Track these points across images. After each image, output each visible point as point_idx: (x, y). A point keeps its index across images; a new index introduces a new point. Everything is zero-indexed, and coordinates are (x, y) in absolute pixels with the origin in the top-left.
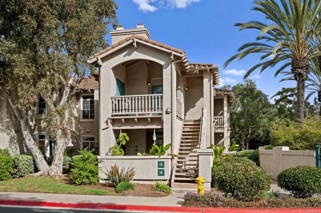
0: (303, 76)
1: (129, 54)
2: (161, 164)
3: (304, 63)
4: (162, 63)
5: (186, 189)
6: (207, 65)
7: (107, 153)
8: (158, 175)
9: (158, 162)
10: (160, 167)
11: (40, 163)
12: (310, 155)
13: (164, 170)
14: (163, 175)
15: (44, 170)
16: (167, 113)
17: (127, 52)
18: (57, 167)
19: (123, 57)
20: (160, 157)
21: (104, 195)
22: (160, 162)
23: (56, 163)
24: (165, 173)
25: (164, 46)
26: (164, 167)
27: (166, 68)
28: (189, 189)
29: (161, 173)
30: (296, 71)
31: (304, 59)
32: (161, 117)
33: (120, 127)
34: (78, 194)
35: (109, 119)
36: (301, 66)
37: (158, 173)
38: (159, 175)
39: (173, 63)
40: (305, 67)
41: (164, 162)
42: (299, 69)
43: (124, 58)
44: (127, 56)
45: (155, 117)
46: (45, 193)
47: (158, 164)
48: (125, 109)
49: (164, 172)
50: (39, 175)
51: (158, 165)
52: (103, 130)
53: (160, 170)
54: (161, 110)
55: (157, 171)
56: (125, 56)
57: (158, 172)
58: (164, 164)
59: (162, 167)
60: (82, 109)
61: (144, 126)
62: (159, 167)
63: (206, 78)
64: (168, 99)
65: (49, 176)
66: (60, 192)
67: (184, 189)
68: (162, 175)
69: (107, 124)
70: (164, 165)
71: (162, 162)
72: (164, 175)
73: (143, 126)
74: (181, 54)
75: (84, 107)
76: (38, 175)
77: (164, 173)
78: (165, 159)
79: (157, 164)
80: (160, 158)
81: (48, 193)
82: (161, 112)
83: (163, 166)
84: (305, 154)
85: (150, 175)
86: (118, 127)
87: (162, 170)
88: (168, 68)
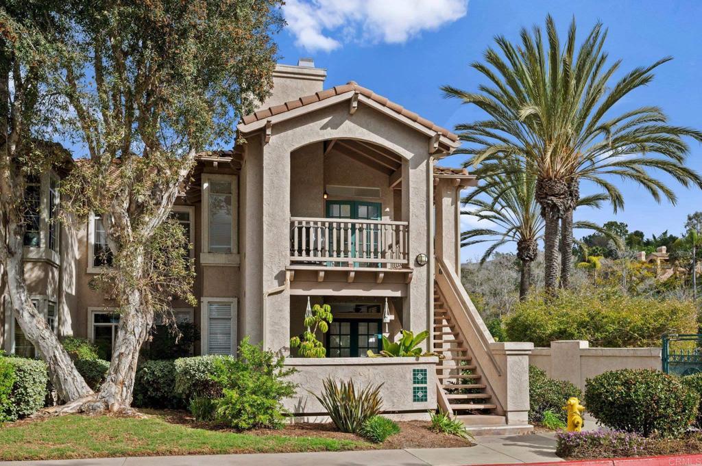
0: (559, 210)
1: (335, 126)
2: (420, 376)
3: (562, 187)
4: (408, 155)
5: (488, 428)
6: (448, 170)
7: (280, 350)
8: (414, 400)
9: (414, 370)
10: (418, 383)
11: (69, 379)
12: (651, 357)
13: (426, 388)
14: (424, 399)
15: (80, 397)
16: (418, 263)
17: (330, 118)
18: (125, 389)
19: (321, 129)
20: (417, 359)
21: (349, 450)
22: (418, 370)
23: (121, 378)
24: (428, 394)
25: (418, 120)
26: (426, 383)
27: (416, 167)
28: (494, 428)
29: (420, 395)
30: (549, 200)
31: (561, 179)
32: (408, 273)
33: (309, 289)
34: (282, 452)
35: (288, 270)
36: (557, 192)
37: (415, 396)
38: (416, 399)
39: (431, 157)
40: (562, 194)
41: (425, 370)
42: (553, 197)
43: (322, 131)
44: (329, 128)
45: (398, 270)
46: (190, 453)
47: (414, 375)
48: (316, 249)
49: (426, 392)
50: (74, 411)
51: (414, 378)
52: (270, 295)
53: (418, 388)
54: (404, 258)
55: (412, 391)
56: (324, 128)
57: (414, 392)
58: (426, 374)
59: (422, 383)
60: (92, 240)
61: (364, 290)
62: (414, 383)
63: (448, 196)
64: (420, 233)
65: (110, 412)
66: (232, 451)
67: (483, 428)
68: (422, 400)
69: (282, 283)
70: (426, 378)
71: (422, 370)
72: (426, 400)
73: (361, 291)
74: (454, 141)
75: (98, 235)
76: (71, 412)
77: (426, 396)
78: (428, 365)
79: (412, 377)
80: (419, 362)
81: (199, 453)
82: (406, 262)
83: (424, 381)
84: (639, 353)
85: (395, 401)
86: (304, 290)
87: (422, 388)
88: (419, 167)
